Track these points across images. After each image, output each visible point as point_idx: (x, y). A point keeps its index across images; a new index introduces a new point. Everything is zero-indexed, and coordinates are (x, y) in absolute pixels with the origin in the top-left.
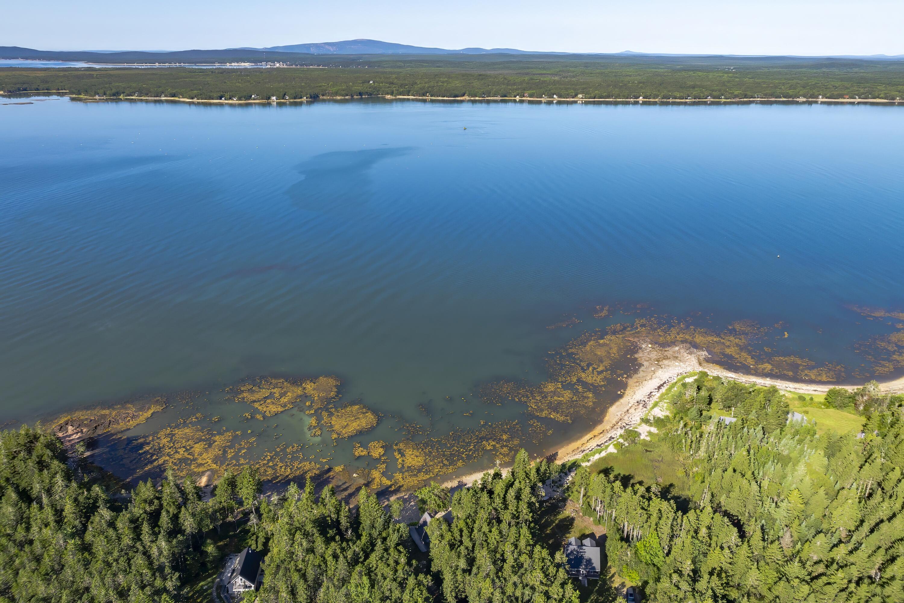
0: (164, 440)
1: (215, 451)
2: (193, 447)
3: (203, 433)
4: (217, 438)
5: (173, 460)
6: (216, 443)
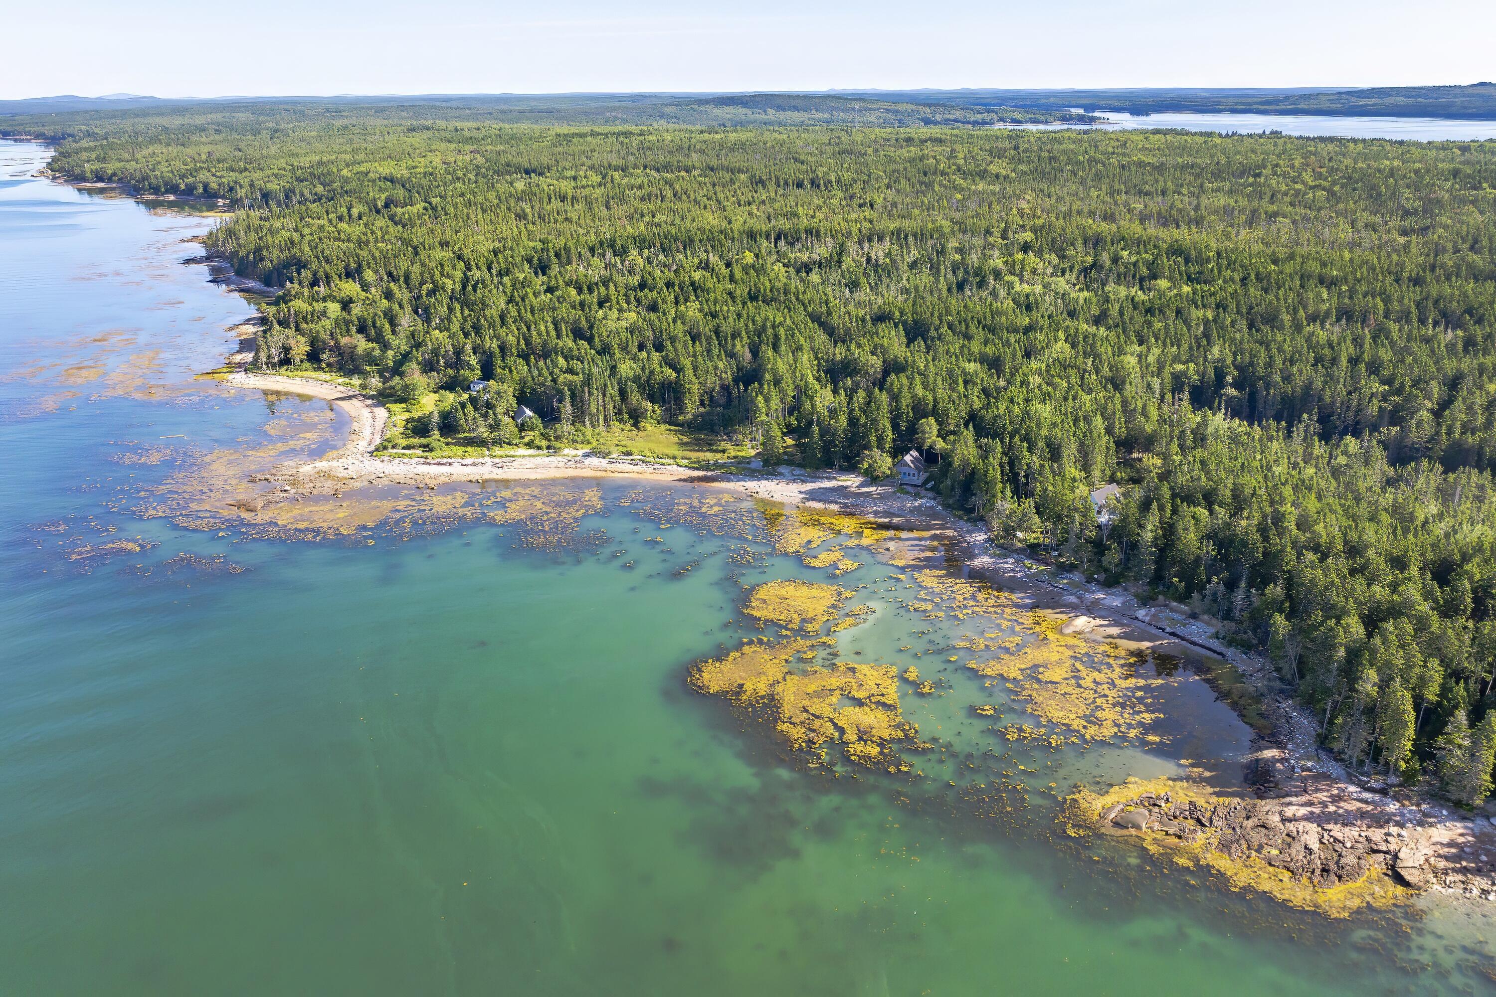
0: (1109, 714)
1: (1034, 655)
2: (1066, 679)
3: (1030, 696)
4: (1014, 673)
5: (1110, 675)
6: (1023, 666)
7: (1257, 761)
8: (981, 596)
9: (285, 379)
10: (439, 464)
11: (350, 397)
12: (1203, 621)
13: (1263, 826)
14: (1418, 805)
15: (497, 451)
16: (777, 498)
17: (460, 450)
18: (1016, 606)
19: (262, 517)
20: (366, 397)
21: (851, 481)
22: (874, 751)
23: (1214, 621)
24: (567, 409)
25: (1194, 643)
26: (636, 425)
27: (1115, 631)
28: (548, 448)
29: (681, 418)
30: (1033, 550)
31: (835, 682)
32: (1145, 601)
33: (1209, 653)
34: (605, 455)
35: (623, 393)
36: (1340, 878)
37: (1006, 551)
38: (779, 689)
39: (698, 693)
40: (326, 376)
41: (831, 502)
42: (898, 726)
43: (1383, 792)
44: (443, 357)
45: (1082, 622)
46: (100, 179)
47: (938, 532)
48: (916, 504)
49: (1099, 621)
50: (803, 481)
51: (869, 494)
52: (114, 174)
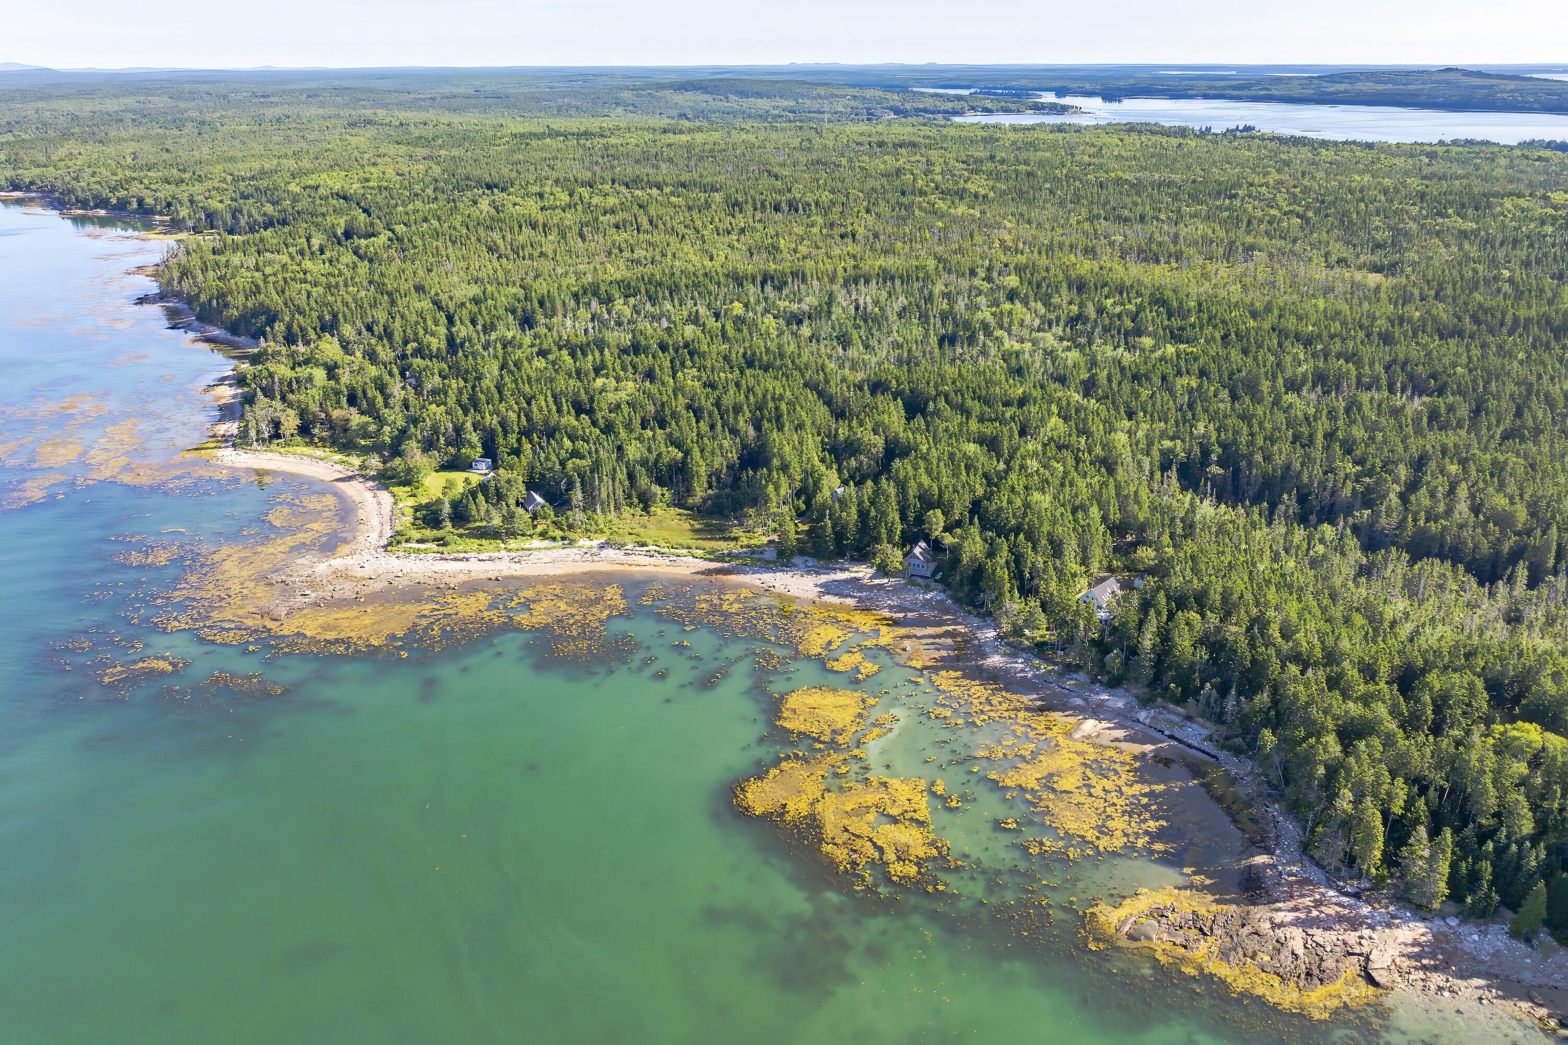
0: (1118, 824)
1: (1048, 764)
2: (1078, 788)
3: (1047, 807)
4: (1032, 784)
5: (1117, 782)
6: (1039, 776)
7: (1250, 867)
8: (995, 700)
9: (276, 456)
10: (456, 559)
11: (350, 478)
12: (1198, 723)
13: (1256, 933)
14: (1387, 908)
15: (513, 543)
16: (794, 592)
17: (474, 543)
18: (1028, 709)
19: (288, 629)
20: (367, 478)
21: (863, 572)
22: (912, 870)
23: (1208, 724)
24: (577, 495)
25: (1190, 746)
26: (646, 509)
27: (1120, 733)
28: (563, 538)
29: (690, 501)
30: (1040, 649)
31: (871, 798)
32: (1145, 703)
33: (1204, 756)
34: (620, 546)
35: (631, 476)
36: (1321, 981)
37: (1015, 650)
38: (819, 807)
39: (743, 814)
40: (319, 452)
41: (846, 596)
42: (932, 844)
43: (1357, 896)
44: (444, 435)
45: (1090, 726)
46: (16, 187)
47: (950, 628)
48: (928, 596)
49: (1105, 724)
50: (818, 573)
51: (881, 587)
52: (32, 183)
